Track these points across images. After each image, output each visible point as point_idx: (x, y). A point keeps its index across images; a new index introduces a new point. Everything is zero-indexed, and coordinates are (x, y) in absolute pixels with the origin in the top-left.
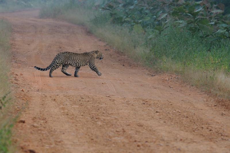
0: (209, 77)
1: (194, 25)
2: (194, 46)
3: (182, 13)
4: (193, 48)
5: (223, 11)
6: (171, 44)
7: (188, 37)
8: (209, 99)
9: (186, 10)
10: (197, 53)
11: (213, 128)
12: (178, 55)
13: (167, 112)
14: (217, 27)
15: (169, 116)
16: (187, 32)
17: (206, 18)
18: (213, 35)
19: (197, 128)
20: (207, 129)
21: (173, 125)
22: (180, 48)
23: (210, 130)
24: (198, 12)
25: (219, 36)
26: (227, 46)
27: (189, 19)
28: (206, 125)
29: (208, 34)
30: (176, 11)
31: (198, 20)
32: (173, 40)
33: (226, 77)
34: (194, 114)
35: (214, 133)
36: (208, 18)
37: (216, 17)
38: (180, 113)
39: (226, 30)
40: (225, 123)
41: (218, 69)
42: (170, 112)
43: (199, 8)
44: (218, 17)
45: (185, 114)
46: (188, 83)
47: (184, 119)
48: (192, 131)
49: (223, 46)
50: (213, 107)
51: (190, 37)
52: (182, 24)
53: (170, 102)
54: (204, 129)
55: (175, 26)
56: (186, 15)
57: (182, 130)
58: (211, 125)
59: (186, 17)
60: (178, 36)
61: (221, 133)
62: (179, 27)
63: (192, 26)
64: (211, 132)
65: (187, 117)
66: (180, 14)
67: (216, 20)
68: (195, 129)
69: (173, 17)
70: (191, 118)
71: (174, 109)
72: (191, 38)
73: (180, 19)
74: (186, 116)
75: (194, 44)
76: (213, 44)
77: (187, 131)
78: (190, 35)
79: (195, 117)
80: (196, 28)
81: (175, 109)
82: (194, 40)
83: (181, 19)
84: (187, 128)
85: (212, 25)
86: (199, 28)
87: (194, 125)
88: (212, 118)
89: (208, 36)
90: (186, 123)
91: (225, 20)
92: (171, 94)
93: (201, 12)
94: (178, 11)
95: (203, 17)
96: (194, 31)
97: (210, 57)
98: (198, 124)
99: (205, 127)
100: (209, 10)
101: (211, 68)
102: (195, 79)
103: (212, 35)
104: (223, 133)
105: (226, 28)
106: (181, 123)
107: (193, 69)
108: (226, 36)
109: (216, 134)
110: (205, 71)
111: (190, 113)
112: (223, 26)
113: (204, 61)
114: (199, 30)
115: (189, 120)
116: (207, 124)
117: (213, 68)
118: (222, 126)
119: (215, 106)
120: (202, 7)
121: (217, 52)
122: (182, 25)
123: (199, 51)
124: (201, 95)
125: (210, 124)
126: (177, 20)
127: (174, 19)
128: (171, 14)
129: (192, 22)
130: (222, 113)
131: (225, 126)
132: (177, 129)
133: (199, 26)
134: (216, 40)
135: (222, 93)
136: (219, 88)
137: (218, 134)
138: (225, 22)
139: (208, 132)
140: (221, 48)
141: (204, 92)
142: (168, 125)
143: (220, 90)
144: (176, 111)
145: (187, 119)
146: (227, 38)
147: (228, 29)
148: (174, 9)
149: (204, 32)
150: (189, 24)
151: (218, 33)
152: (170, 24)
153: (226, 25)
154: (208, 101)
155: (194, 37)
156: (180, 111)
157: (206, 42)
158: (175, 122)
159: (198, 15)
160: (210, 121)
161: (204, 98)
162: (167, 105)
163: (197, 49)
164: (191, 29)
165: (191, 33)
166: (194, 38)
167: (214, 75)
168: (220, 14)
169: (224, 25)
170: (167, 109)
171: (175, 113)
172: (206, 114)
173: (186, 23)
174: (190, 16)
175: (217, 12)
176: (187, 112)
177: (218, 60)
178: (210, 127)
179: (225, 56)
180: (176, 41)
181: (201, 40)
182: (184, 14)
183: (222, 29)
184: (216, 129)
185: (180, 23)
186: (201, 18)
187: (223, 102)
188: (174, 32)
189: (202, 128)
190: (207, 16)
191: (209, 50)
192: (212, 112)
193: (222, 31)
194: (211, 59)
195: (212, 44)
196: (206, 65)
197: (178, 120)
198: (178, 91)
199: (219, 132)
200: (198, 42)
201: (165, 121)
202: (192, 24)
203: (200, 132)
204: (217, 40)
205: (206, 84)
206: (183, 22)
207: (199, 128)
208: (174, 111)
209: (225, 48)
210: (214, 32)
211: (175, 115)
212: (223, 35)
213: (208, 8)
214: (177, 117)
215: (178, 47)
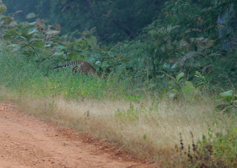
0: (48, 105)
1: (28, 48)
2: (30, 71)
3: (14, 36)
4: (29, 74)
5: (59, 32)
6: (5, 70)
7: (22, 62)
8: (49, 129)
9: (19, 33)
10: (34, 79)
11: (56, 160)
12: (13, 82)
13: (4, 145)
14: (54, 49)
15: (7, 150)
16: (21, 56)
17: (41, 40)
18: (50, 58)
19: (38, 161)
20: (50, 162)
21: (12, 159)
22: (15, 74)
23: (53, 163)
24: (32, 34)
25: (56, 59)
26: (66, 70)
27: (22, 42)
28: (47, 158)
29: (44, 57)
30: (8, 34)
31: (33, 43)
32: (7, 67)
33: (67, 104)
34: (34, 146)
35: (56, 165)
36: (43, 40)
37: (52, 39)
38: (18, 145)
39: (63, 52)
40: (68, 154)
41: (57, 95)
42: (8, 145)
43: (33, 30)
44: (54, 39)
45: (24, 146)
46: (25, 112)
47: (23, 151)
48: (33, 165)
49: (62, 70)
50: (55, 138)
51: (25, 61)
52: (15, 47)
53: (7, 134)
54: (45, 162)
55: (7, 51)
56: (20, 38)
57: (22, 164)
58: (53, 157)
59: (19, 40)
60: (12, 61)
61: (64, 165)
62: (12, 51)
63: (26, 50)
64: (53, 165)
65: (27, 150)
66: (12, 37)
67: (52, 42)
68: (36, 162)
69: (5, 41)
70: (31, 150)
71: (11, 142)
72: (26, 63)
73: (12, 43)
74: (25, 149)
75: (30, 70)
76: (51, 69)
77: (27, 165)
78: (25, 59)
79: (35, 150)
80: (31, 52)
81: (13, 142)
82: (29, 65)
83: (14, 43)
84: (27, 161)
85: (47, 47)
86: (34, 52)
87: (34, 157)
88: (54, 149)
89: (44, 59)
90: (25, 156)
91: (62, 41)
92: (8, 125)
93: (35, 34)
94: (10, 34)
95: (37, 40)
96: (28, 55)
97: (48, 83)
98: (38, 157)
99: (47, 160)
100: (44, 31)
101: (49, 94)
102: (33, 108)
103: (48, 58)
104: (67, 165)
105: (63, 50)
106: (20, 157)
107: (30, 97)
108: (64, 59)
109: (59, 166)
110: (44, 98)
111: (29, 145)
112: (60, 48)
113: (42, 88)
114: (34, 53)
115: (28, 153)
116: (48, 156)
117: (52, 95)
118: (65, 157)
119: (56, 135)
120: (36, 29)
121: (55, 76)
122: (15, 49)
123: (36, 77)
124: (41, 124)
125: (51, 156)
126: (9, 44)
127: (6, 43)
128: (3, 37)
129: (26, 45)
130: (65, 143)
131: (68, 156)
132: (16, 163)
133: (33, 49)
134: (53, 63)
135: (63, 122)
136: (59, 116)
137: (61, 167)
138: (62, 43)
139: (50, 165)
140: (59, 72)
141: (43, 122)
142: (6, 159)
143: (61, 118)
144: (13, 143)
145: (26, 152)
146: (65, 61)
147: (65, 50)
148: (6, 32)
149: (40, 56)
150: (23, 47)
151: (55, 56)
152: (2, 49)
153: (64, 46)
154: (48, 131)
155: (29, 61)
156: (18, 143)
157: (43, 67)
158: (14, 156)
159: (32, 38)
160: (52, 153)
161: (44, 128)
162: (4, 137)
163: (34, 74)
164: (25, 53)
165: (26, 58)
166: (29, 63)
167: (53, 102)
168: (56, 35)
169: (62, 47)
170: (3, 142)
171: (13, 146)
172: (47, 145)
173: (20, 47)
174: (23, 38)
175: (53, 33)
176: (26, 144)
177: (57, 86)
178: (52, 159)
179: (64, 81)
180: (10, 66)
181: (37, 65)
182: (17, 37)
183: (59, 52)
184: (58, 160)
185: (13, 47)
186: (36, 41)
187: (65, 131)
188: (7, 57)
189: (44, 160)
190: (42, 38)
191: (46, 75)
192: (54, 143)
193: (59, 54)
194: (49, 85)
195: (49, 68)
196: (44, 92)
197: (16, 154)
198: (14, 122)
199: (62, 164)
200: (33, 67)
201: (3, 155)
202: (26, 47)
203: (41, 165)
204: (55, 63)
205: (45, 113)
206: (16, 46)
207: (40, 161)
208: (12, 144)
209: (63, 72)
210: (50, 56)
211: (13, 148)
212: (61, 57)
213: (42, 29)
214: (16, 150)
215: (13, 74)
